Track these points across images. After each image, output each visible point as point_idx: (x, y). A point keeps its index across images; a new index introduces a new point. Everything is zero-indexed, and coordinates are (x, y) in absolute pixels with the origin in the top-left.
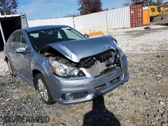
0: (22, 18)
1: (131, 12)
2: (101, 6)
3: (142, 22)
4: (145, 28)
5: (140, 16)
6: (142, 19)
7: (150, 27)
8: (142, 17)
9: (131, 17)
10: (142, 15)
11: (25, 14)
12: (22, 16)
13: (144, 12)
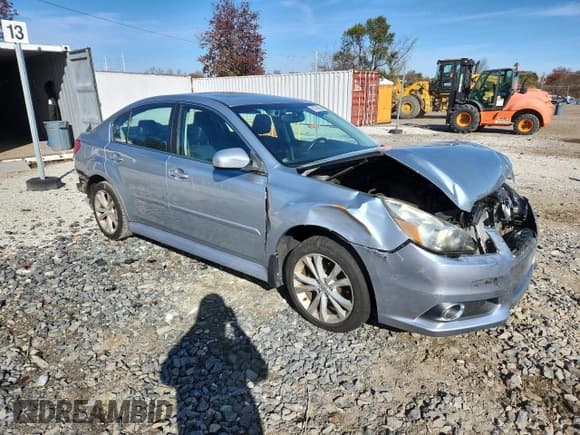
0: (72, 60)
1: (354, 87)
2: (262, 59)
3: (375, 115)
4: (391, 132)
5: (373, 100)
6: (376, 108)
7: (401, 131)
8: (376, 103)
9: (353, 98)
10: (376, 98)
11: (89, 49)
12: (71, 53)
13: (380, 91)
